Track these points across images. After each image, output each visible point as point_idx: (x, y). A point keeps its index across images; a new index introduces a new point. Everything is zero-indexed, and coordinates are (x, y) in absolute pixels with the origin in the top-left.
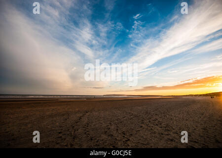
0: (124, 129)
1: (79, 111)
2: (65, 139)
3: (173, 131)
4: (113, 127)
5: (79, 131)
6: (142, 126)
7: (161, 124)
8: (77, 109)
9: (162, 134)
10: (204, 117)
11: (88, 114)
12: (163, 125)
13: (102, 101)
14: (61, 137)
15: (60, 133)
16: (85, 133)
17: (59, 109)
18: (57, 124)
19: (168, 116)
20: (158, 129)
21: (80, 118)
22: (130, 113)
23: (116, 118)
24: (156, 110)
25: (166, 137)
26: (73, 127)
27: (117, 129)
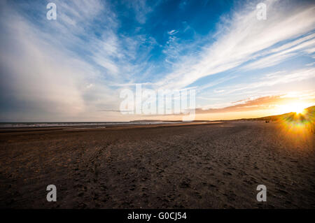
0: (158, 161)
1: (96, 143)
2: (85, 176)
3: (213, 160)
4: (144, 160)
5: (102, 166)
6: (179, 157)
7: (201, 154)
8: (94, 141)
9: (201, 163)
10: (250, 145)
11: (110, 147)
12: (203, 154)
13: (128, 129)
14: (79, 174)
15: (76, 170)
16: (110, 168)
17: (66, 142)
18: (70, 160)
19: (211, 145)
20: (197, 159)
21: (100, 152)
22: (165, 143)
23: (148, 150)
24: (198, 139)
25: (204, 166)
26: (93, 162)
27: (150, 162)
